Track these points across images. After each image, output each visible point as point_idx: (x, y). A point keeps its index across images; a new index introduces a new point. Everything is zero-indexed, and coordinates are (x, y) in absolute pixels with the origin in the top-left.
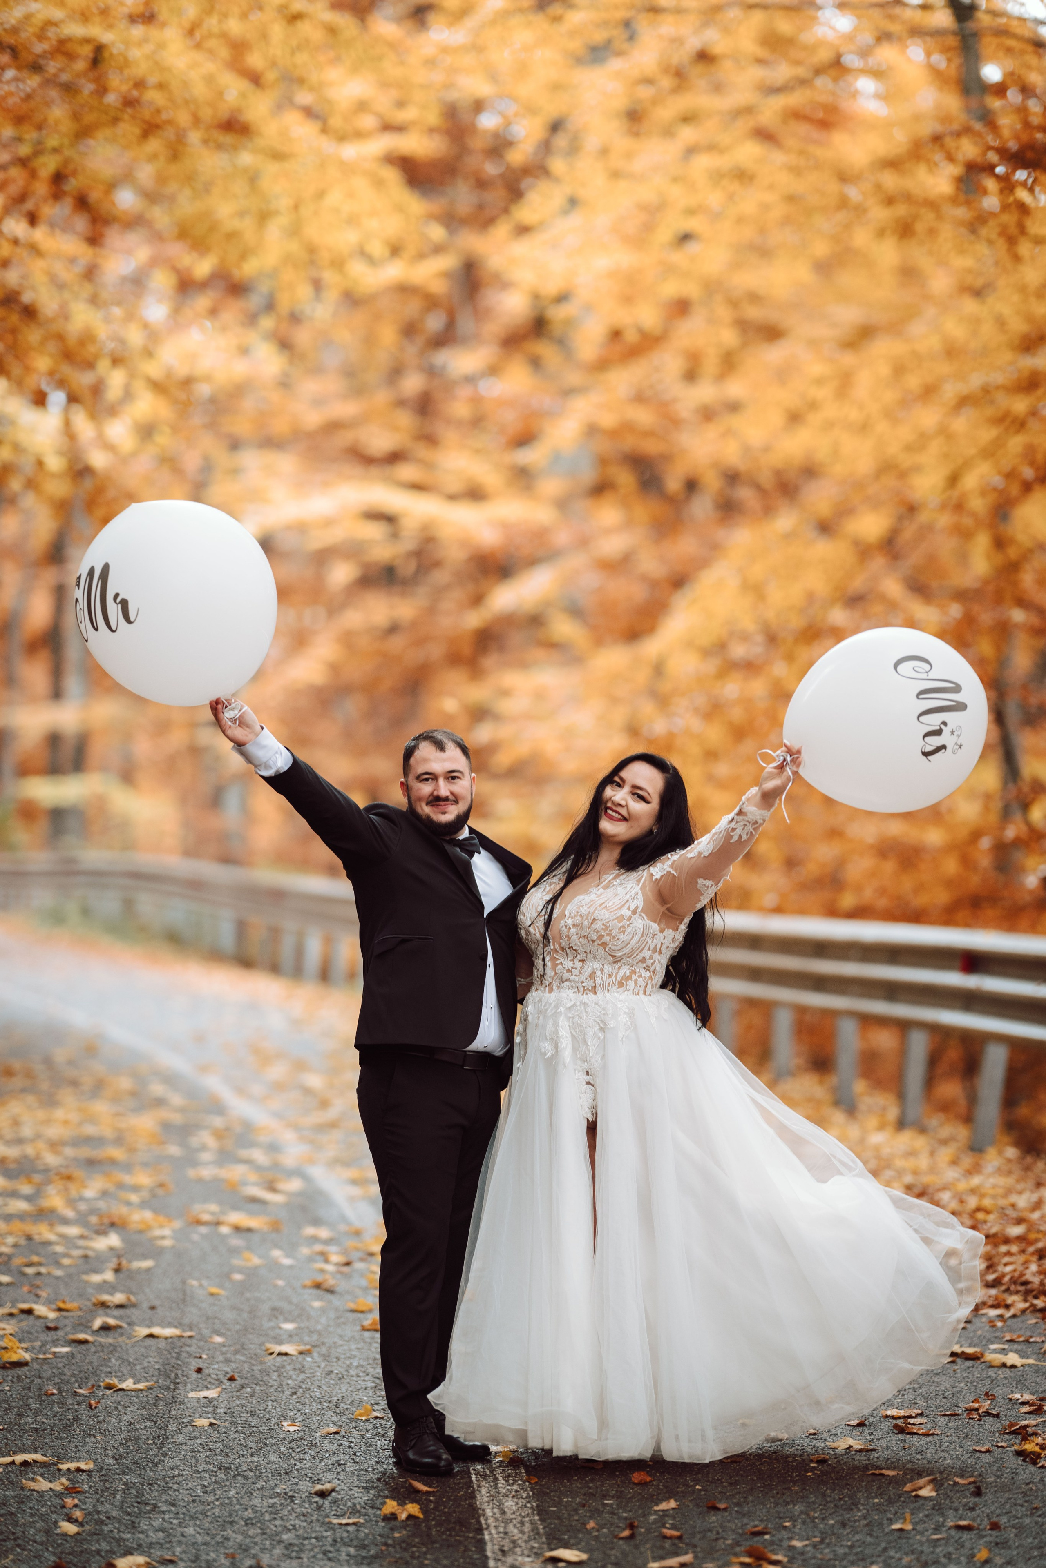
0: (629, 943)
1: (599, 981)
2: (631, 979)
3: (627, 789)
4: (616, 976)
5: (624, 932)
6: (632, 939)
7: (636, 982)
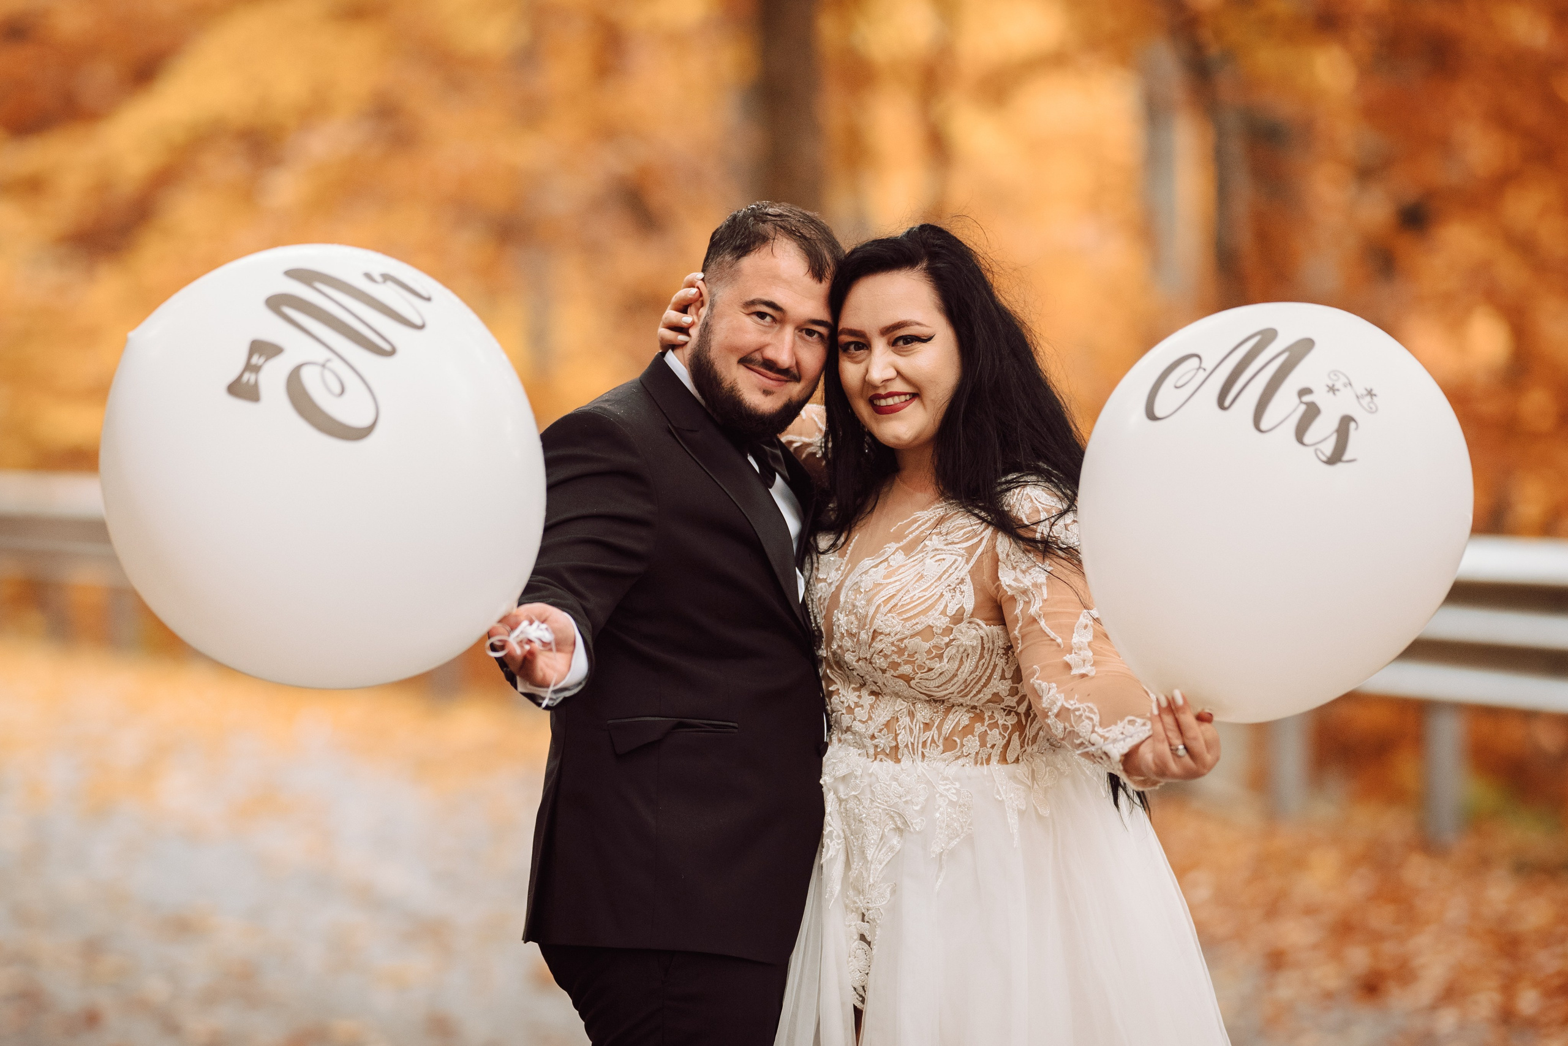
0: (955, 675)
1: (903, 737)
2: (972, 733)
3: (880, 346)
4: (939, 728)
5: (940, 657)
6: (959, 668)
7: (983, 737)
